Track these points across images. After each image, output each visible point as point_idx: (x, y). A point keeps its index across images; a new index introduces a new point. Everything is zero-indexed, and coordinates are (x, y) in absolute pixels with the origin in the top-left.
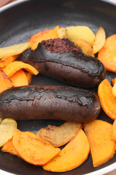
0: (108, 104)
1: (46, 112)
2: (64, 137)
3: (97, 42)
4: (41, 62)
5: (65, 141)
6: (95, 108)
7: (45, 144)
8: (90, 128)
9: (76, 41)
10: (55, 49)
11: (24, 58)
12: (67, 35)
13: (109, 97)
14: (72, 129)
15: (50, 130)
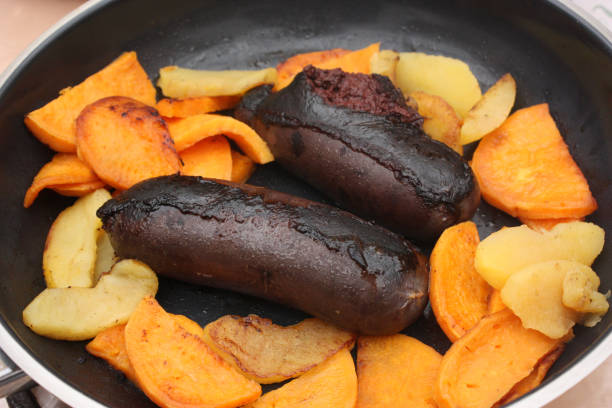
0: (453, 292)
1: (250, 267)
2: (287, 358)
3: (479, 113)
4: (286, 126)
5: (287, 371)
6: (404, 291)
7: (221, 360)
8: (376, 355)
9: (420, 99)
10: (341, 100)
11: (244, 107)
12: (395, 74)
13: (463, 274)
14: (319, 344)
15: (250, 328)
